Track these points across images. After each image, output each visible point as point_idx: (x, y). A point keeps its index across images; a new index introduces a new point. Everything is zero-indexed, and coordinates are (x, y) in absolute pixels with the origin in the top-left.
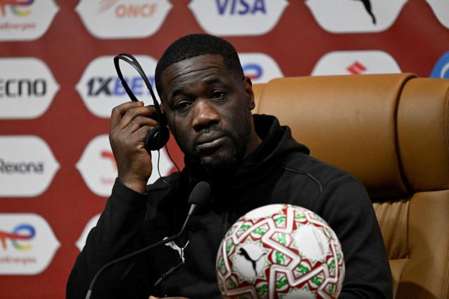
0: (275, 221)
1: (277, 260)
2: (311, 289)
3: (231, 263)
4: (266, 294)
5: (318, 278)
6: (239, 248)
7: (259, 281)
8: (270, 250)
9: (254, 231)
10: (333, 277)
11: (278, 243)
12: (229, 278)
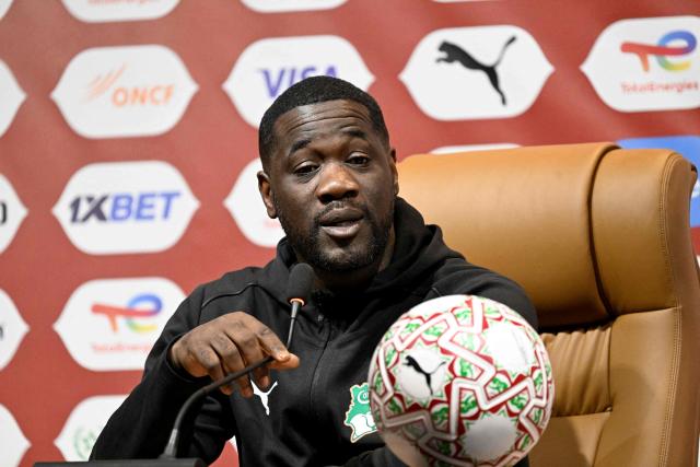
0: (456, 317)
1: (462, 372)
2: (511, 414)
3: (392, 379)
4: (446, 421)
5: (519, 399)
6: (405, 356)
7: (435, 402)
8: (452, 358)
9: (427, 331)
10: (541, 398)
11: (463, 347)
12: (391, 400)
